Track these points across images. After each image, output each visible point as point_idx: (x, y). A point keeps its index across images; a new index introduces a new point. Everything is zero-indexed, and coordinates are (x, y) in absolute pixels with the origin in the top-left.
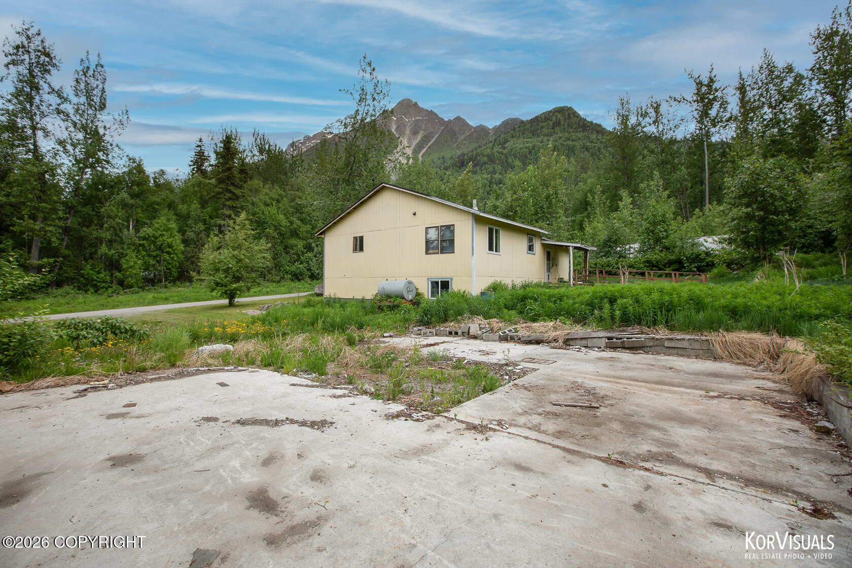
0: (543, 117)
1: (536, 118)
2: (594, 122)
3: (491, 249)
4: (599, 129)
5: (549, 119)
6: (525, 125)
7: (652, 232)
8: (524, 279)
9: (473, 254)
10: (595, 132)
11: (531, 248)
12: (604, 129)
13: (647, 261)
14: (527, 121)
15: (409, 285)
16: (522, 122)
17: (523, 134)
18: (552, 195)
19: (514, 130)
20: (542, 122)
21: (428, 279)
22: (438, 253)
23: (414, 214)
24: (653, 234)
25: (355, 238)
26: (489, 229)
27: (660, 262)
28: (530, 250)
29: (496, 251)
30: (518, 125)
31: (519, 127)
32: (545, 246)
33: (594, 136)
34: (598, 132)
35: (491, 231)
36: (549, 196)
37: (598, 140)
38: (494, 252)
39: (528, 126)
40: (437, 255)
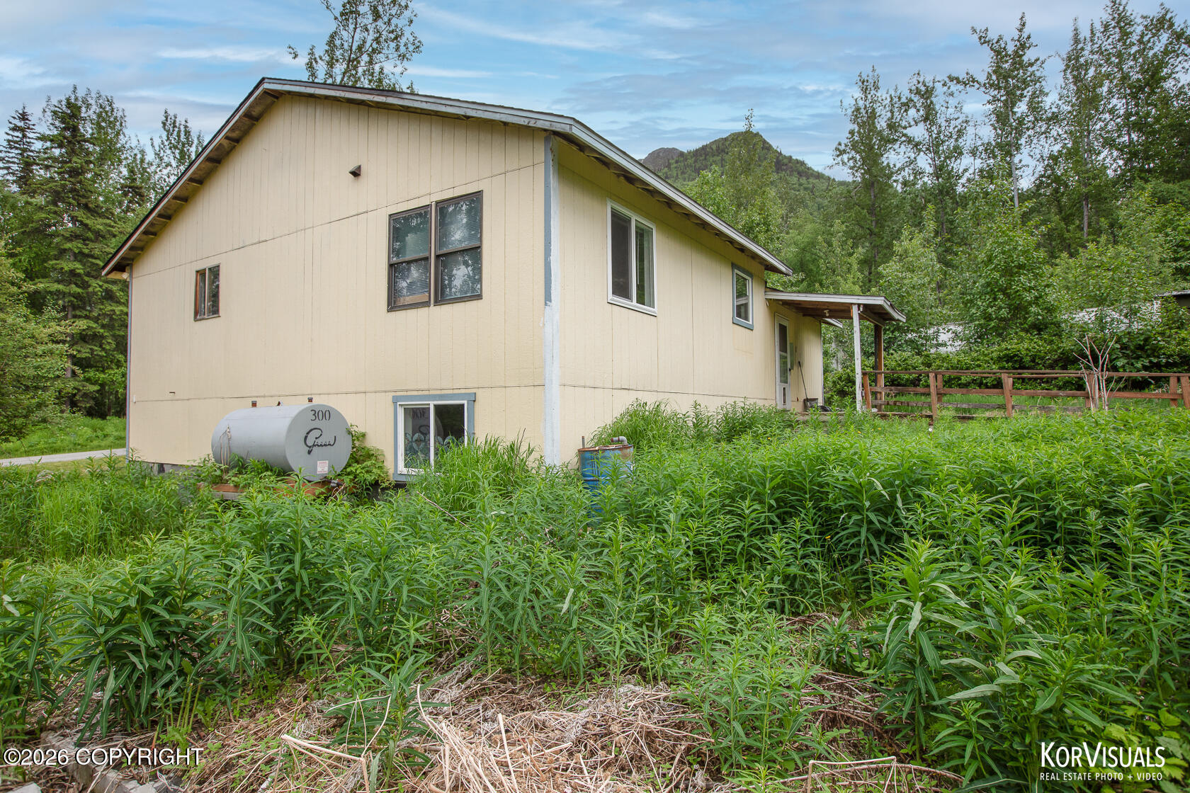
0: (714, 147)
1: (704, 148)
2: (794, 158)
3: (621, 288)
4: (802, 168)
5: (723, 151)
6: (686, 160)
7: (1003, 291)
8: (731, 401)
9: (548, 298)
10: (795, 174)
11: (741, 312)
12: (808, 169)
13: (1006, 356)
14: (689, 152)
15: (317, 424)
16: (682, 154)
17: (683, 173)
18: (758, 224)
19: (669, 166)
20: (713, 156)
21: (395, 400)
22: (426, 304)
23: (356, 173)
24: (1007, 295)
25: (201, 273)
26: (616, 216)
27: (1042, 358)
28: (739, 315)
29: (641, 300)
30: (676, 158)
31: (677, 162)
32: (777, 308)
33: (796, 179)
34: (800, 174)
35: (620, 228)
36: (751, 228)
37: (801, 185)
38: (634, 303)
39: (690, 161)
40: (423, 312)
